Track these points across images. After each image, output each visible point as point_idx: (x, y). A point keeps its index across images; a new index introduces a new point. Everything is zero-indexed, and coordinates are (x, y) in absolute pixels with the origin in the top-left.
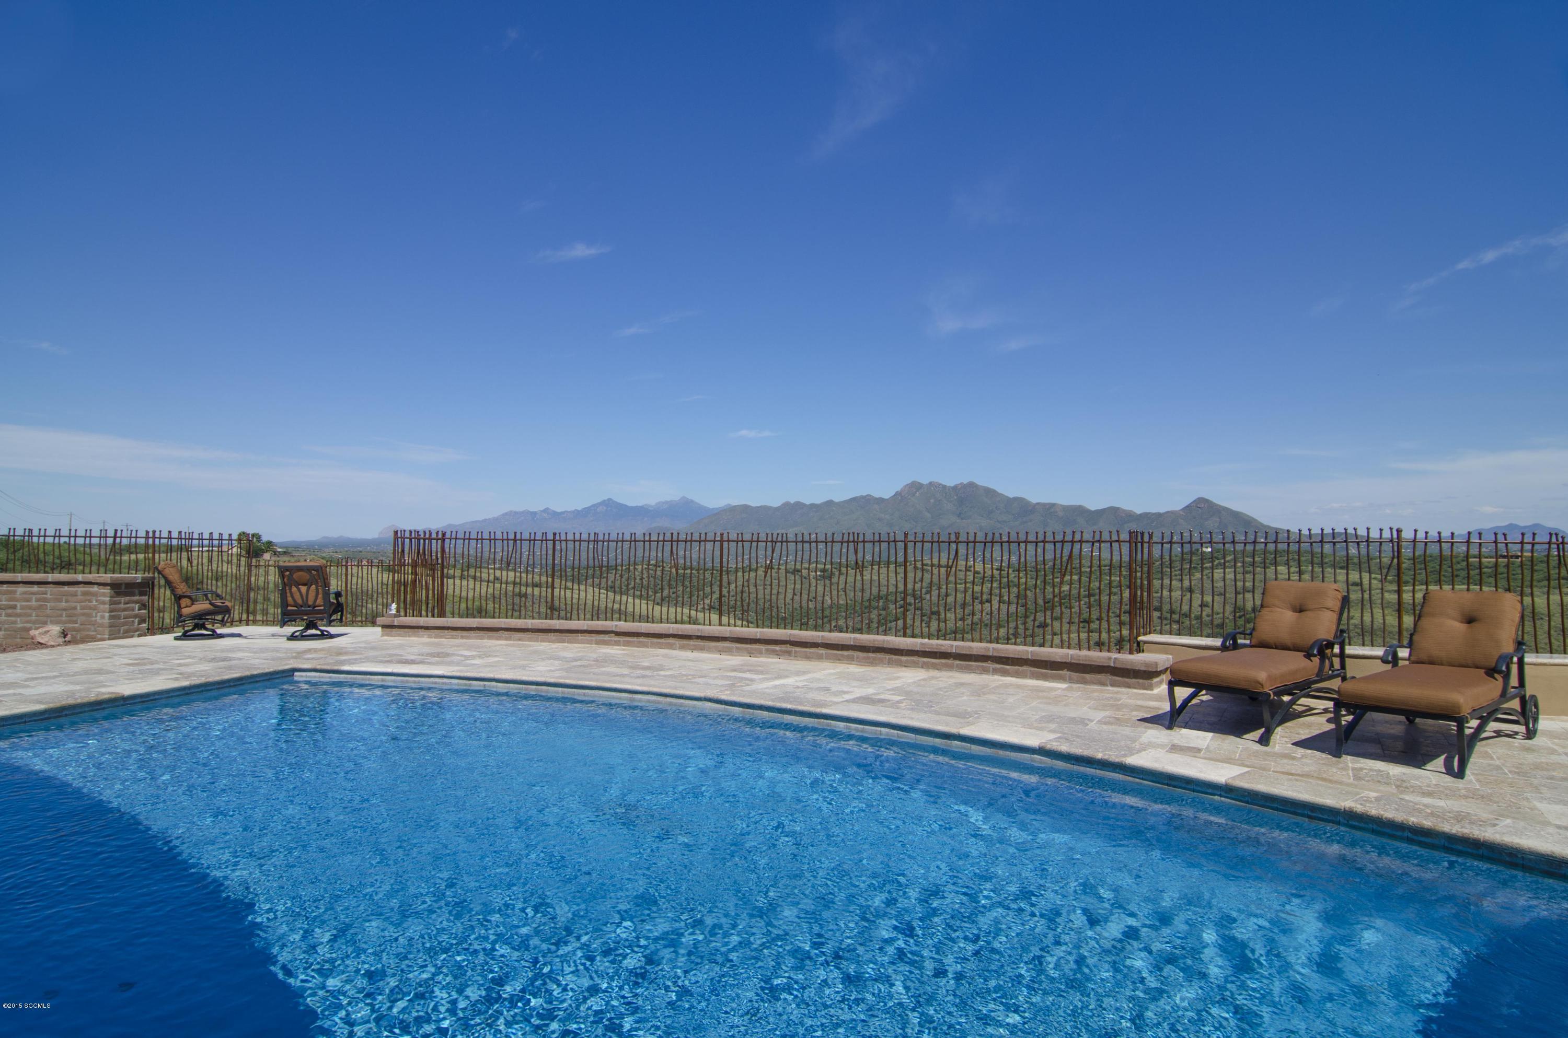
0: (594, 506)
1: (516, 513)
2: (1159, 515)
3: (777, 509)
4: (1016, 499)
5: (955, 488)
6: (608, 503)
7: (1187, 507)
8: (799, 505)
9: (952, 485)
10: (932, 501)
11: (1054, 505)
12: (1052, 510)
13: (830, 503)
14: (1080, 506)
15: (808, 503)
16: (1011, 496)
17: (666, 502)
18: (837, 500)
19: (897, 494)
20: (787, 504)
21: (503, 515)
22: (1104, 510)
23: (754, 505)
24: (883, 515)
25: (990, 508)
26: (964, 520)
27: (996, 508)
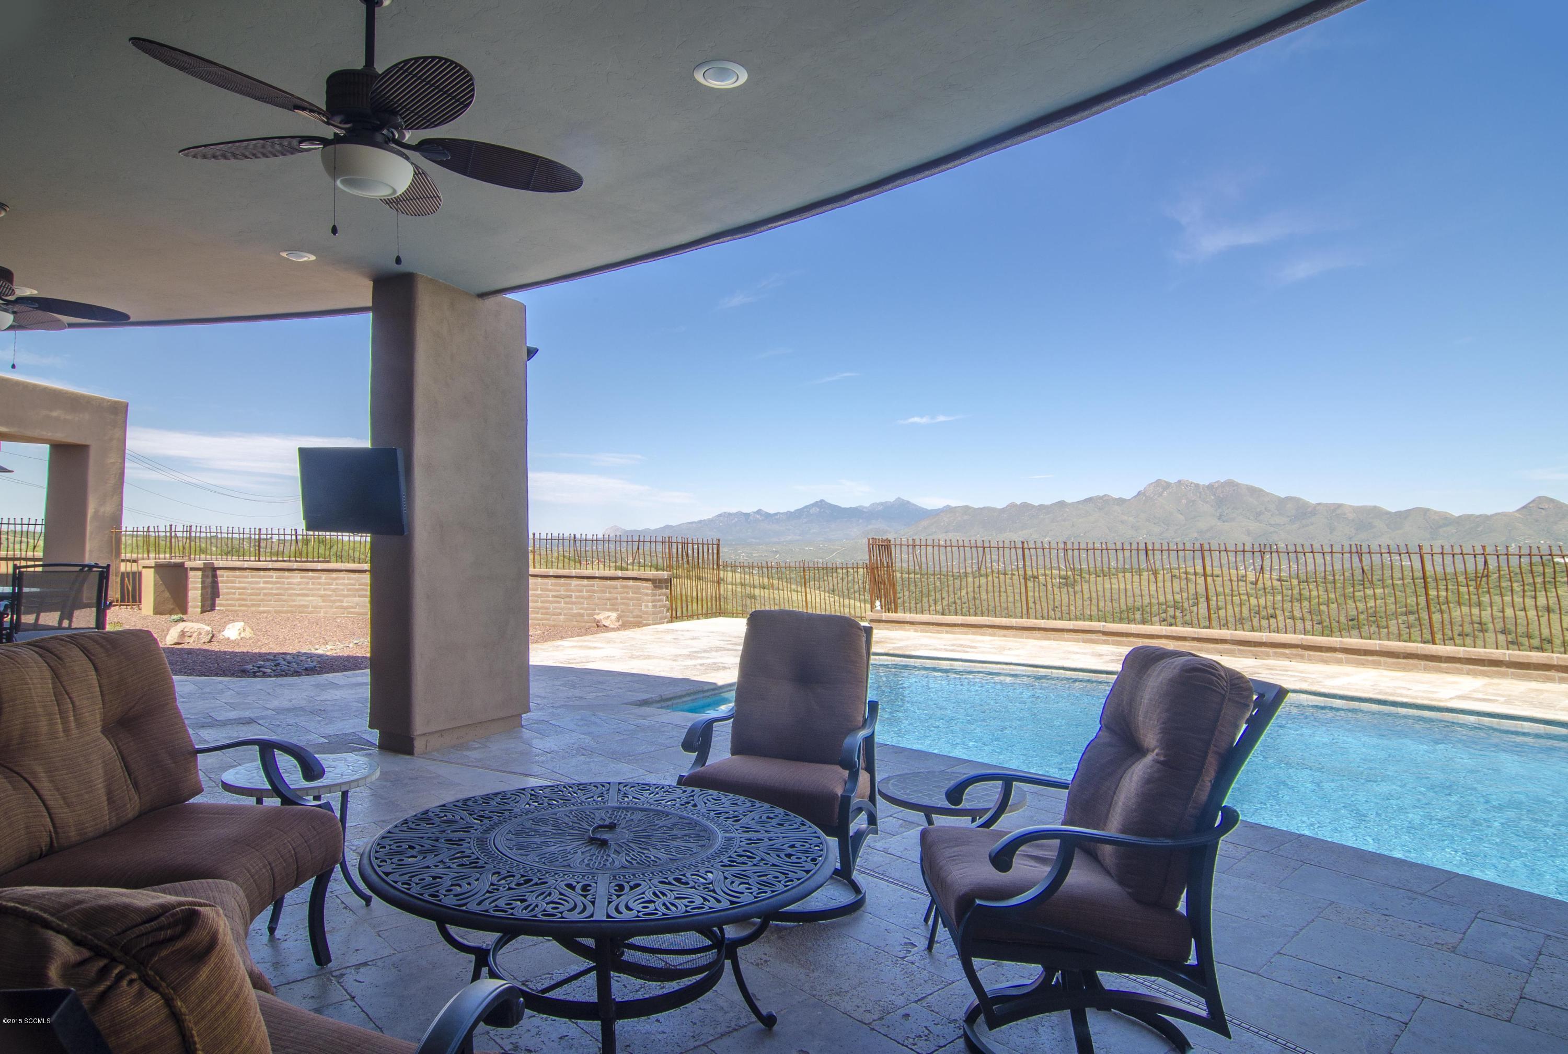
0: (806, 507)
1: (730, 514)
2: (1487, 518)
3: (1003, 510)
4: (1289, 499)
5: (1210, 487)
6: (821, 504)
7: (1524, 507)
8: (1026, 506)
9: (1207, 484)
10: (1184, 501)
11: (1340, 506)
12: (1339, 511)
13: (1062, 504)
14: (1375, 507)
15: (1036, 504)
16: (1283, 496)
17: (882, 504)
18: (1069, 501)
19: (1139, 494)
20: (1012, 506)
21: (718, 516)
22: (1408, 513)
23: (976, 507)
24: (1126, 518)
25: (1258, 510)
26: (1226, 523)
27: (1266, 509)
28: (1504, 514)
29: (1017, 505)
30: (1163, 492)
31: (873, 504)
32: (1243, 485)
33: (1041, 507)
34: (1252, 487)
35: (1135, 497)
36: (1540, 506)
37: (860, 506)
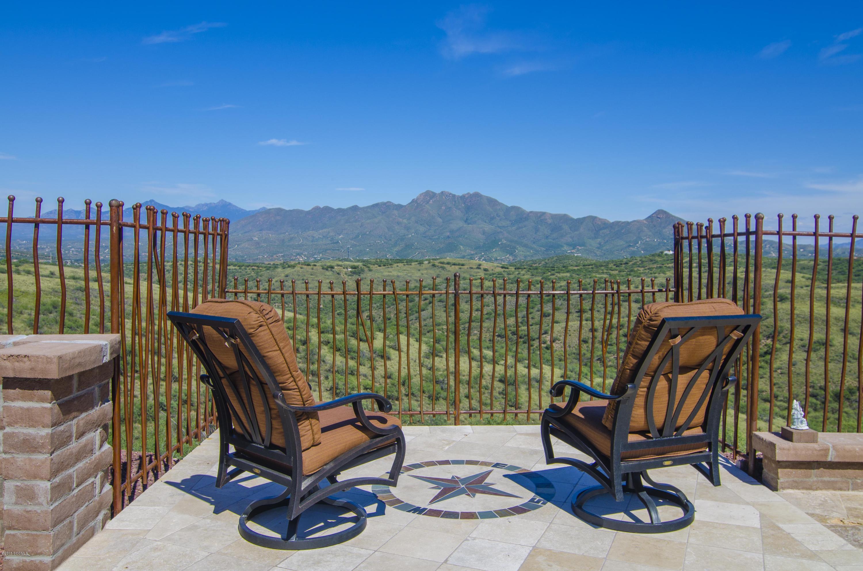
2: (628, 223)
3: (308, 213)
4: (513, 208)
5: (463, 197)
7: (649, 217)
8: (327, 209)
9: (461, 195)
10: (443, 208)
11: (544, 214)
12: (543, 218)
13: (355, 208)
14: (565, 215)
15: (336, 208)
16: (509, 206)
17: (206, 205)
18: (361, 205)
19: (413, 201)
20: (317, 208)
22: (584, 219)
23: (287, 209)
24: (401, 220)
25: (492, 215)
26: (470, 225)
27: (497, 215)
28: (637, 221)
29: (320, 208)
30: (429, 201)
31: (199, 205)
32: (485, 196)
33: (340, 210)
34: (490, 198)
35: (410, 204)
36: (659, 216)
37: (186, 207)
